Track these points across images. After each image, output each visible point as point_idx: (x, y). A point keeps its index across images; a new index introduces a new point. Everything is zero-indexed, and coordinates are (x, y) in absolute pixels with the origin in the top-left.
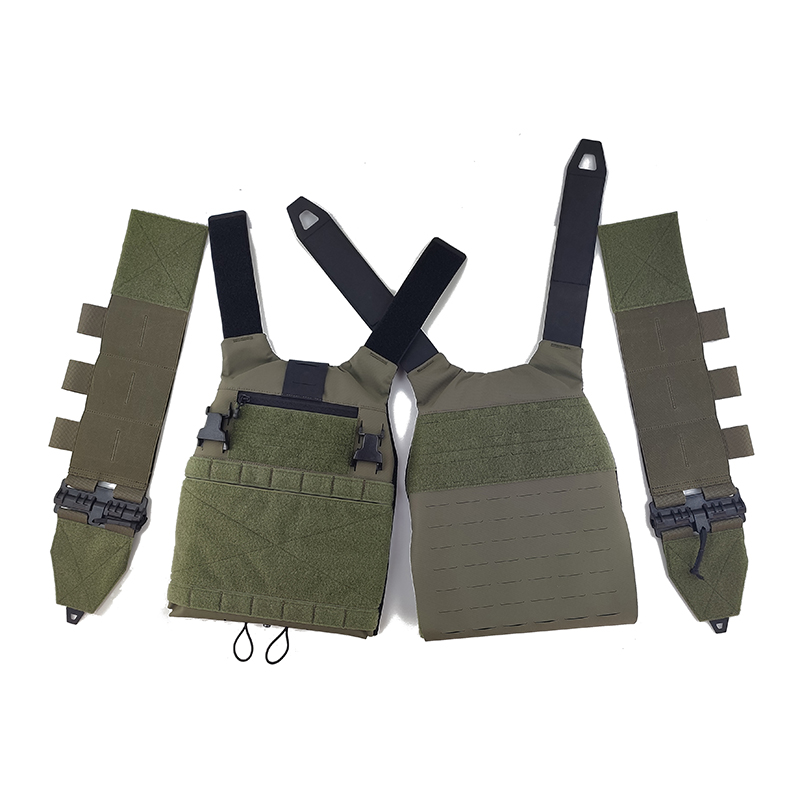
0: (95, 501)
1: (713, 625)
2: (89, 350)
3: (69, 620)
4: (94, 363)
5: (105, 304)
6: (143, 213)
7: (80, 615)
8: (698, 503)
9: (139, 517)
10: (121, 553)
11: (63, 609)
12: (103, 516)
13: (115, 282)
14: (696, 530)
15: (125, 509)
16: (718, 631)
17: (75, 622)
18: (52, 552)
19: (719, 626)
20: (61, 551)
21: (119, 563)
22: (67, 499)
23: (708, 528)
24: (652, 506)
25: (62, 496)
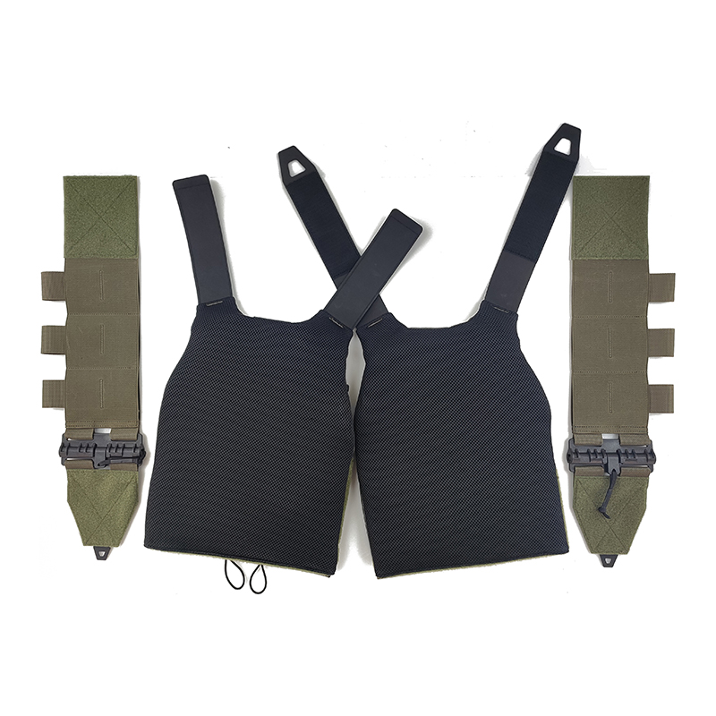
0: (96, 447)
1: (603, 558)
2: (57, 314)
3: (99, 558)
4: (63, 323)
5: (61, 269)
6: (75, 178)
7: (108, 551)
8: (614, 447)
9: (138, 451)
10: (130, 488)
11: (91, 549)
12: (106, 459)
13: (65, 247)
14: (606, 471)
15: (124, 448)
16: (605, 565)
17: (105, 558)
18: (69, 501)
19: (608, 561)
20: (76, 498)
21: (131, 496)
22: (70, 450)
23: (618, 472)
24: (571, 441)
25: (65, 450)
